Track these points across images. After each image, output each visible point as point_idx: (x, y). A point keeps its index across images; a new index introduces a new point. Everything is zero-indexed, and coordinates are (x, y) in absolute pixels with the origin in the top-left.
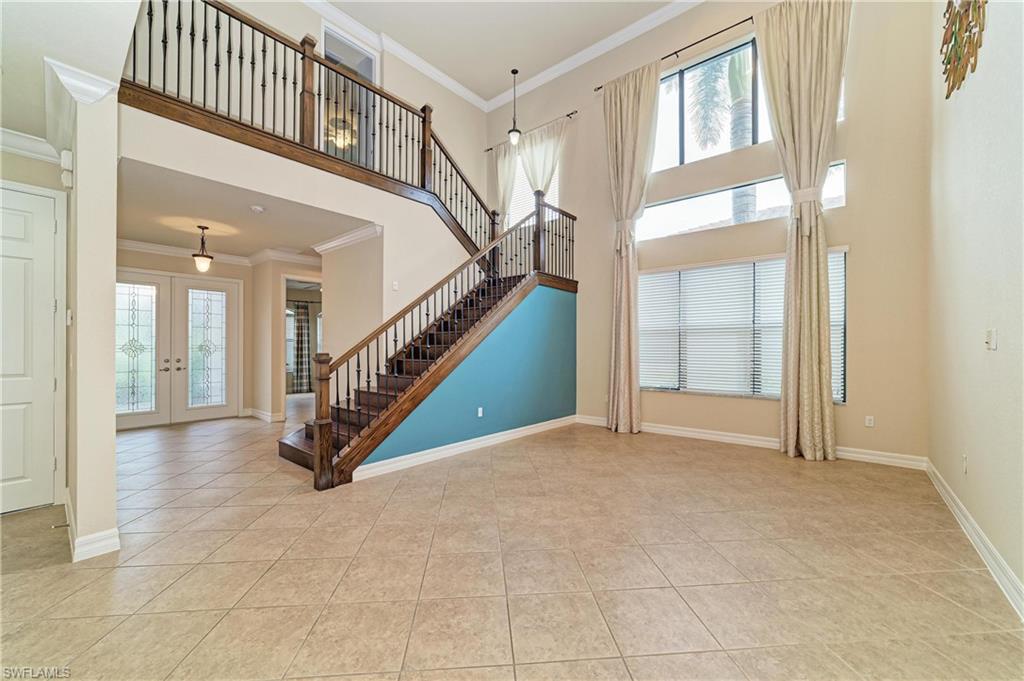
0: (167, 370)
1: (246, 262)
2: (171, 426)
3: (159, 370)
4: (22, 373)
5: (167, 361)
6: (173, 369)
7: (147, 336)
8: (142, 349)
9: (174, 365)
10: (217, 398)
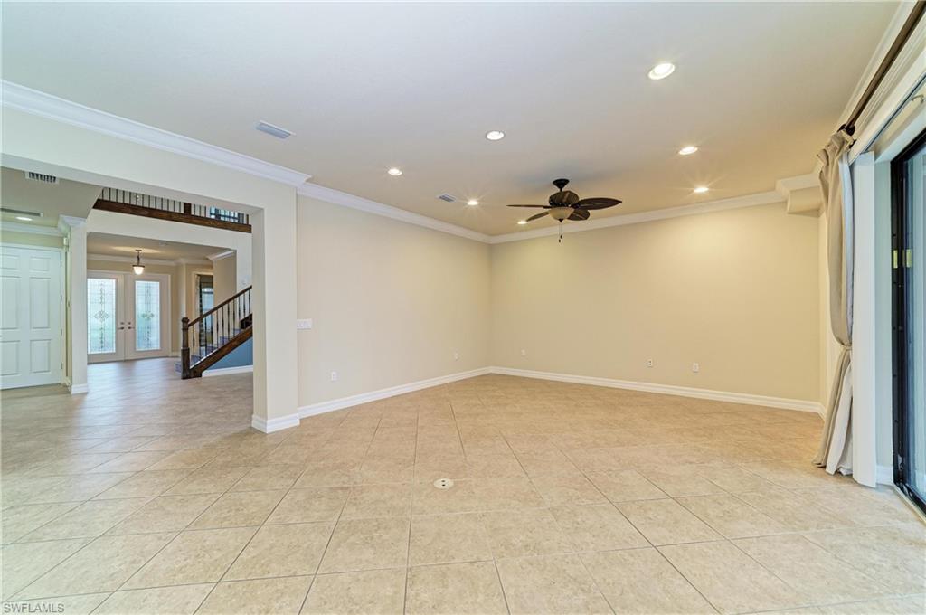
0: (123, 328)
1: (172, 263)
2: (125, 361)
3: (117, 329)
4: (46, 326)
5: (122, 323)
6: (126, 328)
7: (110, 308)
8: (107, 316)
9: (127, 326)
10: (156, 346)
